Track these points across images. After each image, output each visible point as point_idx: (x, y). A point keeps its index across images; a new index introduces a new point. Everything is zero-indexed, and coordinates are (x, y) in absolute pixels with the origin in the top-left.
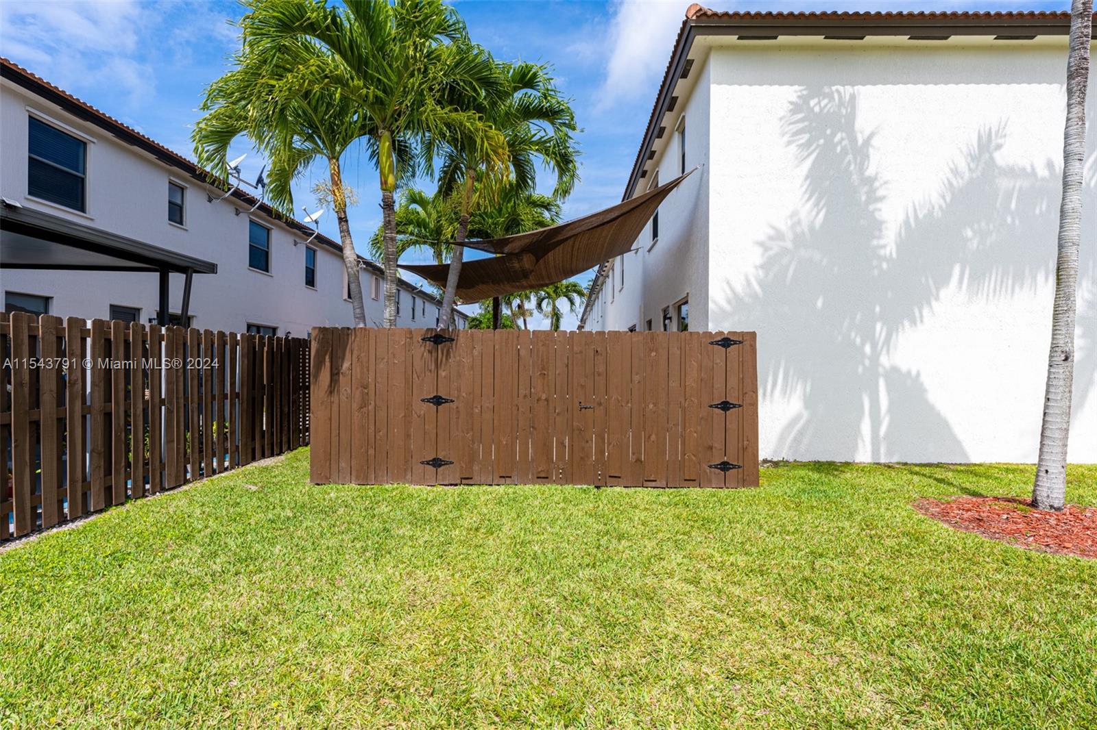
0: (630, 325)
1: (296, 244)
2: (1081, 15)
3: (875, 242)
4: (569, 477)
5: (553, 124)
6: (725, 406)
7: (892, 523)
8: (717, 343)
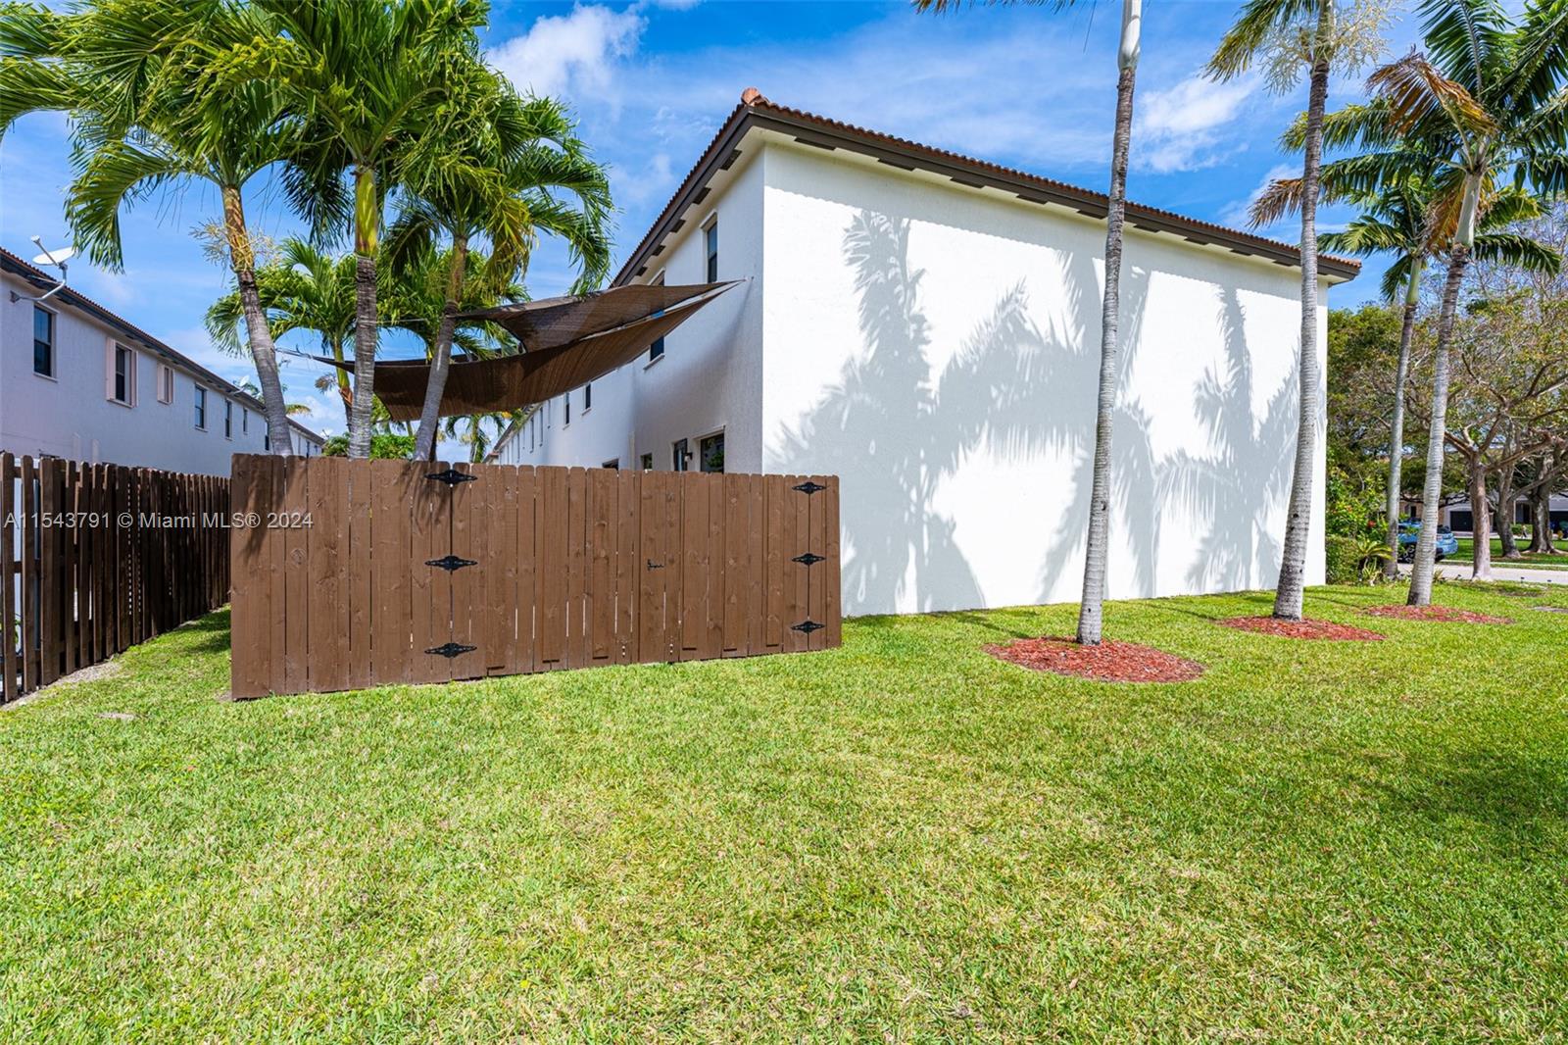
0: (608, 459)
1: (14, 298)
2: (1117, 201)
3: (920, 384)
4: (636, 656)
6: (809, 559)
7: (984, 670)
8: (800, 488)
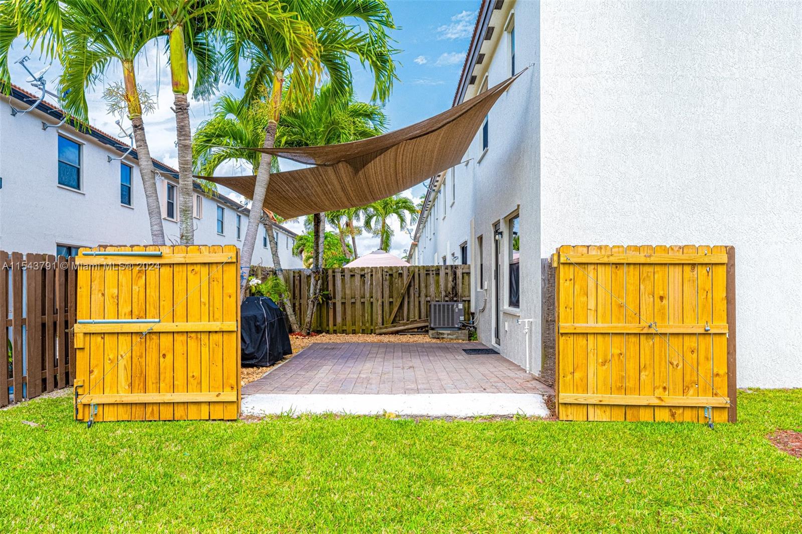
1: (110, 160)
5: (368, 21)
7: (748, 461)
